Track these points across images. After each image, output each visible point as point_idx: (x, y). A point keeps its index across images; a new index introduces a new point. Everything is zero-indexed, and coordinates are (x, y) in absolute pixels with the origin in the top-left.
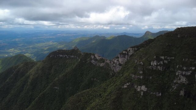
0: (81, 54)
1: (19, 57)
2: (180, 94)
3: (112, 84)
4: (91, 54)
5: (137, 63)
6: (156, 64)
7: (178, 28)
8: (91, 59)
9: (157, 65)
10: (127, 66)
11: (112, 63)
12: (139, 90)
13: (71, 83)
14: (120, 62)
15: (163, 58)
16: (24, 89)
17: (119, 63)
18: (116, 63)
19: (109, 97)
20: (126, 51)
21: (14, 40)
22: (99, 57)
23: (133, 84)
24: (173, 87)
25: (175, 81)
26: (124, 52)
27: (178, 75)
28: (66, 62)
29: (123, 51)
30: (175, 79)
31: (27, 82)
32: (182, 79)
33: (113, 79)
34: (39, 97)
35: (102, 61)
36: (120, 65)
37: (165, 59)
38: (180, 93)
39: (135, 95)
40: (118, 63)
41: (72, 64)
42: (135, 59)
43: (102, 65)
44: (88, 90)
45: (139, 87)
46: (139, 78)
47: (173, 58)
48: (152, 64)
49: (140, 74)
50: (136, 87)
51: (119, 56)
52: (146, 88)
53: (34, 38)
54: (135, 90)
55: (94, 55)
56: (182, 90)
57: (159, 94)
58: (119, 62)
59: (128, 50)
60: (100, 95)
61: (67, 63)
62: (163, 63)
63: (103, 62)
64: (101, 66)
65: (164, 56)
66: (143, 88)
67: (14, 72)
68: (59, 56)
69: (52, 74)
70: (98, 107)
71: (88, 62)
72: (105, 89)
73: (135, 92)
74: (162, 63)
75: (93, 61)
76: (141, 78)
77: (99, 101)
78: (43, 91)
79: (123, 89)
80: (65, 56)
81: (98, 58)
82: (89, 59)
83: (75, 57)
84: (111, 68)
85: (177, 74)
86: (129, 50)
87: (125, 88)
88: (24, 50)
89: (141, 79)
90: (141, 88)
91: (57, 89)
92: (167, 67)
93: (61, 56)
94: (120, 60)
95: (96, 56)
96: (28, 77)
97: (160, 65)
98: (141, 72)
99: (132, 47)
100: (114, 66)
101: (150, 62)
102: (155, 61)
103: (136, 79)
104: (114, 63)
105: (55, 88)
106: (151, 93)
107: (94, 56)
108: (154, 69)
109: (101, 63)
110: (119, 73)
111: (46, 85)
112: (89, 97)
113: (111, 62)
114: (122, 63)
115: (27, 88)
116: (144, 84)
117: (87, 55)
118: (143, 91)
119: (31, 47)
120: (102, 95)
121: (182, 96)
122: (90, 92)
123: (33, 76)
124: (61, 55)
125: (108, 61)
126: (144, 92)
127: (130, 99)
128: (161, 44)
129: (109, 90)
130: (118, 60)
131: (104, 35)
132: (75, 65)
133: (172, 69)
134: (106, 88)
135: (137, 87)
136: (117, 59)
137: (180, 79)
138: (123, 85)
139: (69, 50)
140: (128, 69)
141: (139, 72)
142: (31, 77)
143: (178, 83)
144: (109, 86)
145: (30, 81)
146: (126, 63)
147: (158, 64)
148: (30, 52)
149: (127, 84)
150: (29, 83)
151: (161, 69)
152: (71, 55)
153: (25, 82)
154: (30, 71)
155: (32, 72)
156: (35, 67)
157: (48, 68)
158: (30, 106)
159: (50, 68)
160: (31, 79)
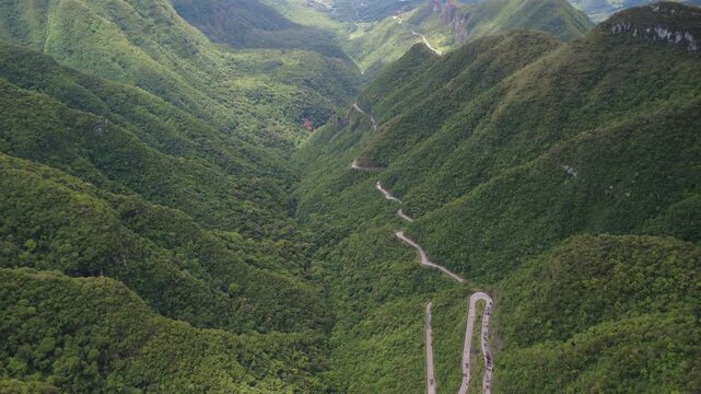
16: (475, 131)
28: (673, 70)
31: (492, 113)
44: (669, 242)
61: (676, 74)
68: (653, 34)
69: (586, 107)
80: (683, 39)
91: (571, 176)
93: (663, 33)
96: (503, 93)
112: (653, 274)
115: (484, 131)
122: (672, 259)
123: (518, 94)
124: (664, 28)
142: (510, 96)
145: (500, 108)
150: (494, 117)
153: (488, 107)
154: (518, 73)
155: (522, 77)
156: (540, 60)
157: (585, 76)
158: (463, 197)
159: (589, 78)
160: (506, 105)
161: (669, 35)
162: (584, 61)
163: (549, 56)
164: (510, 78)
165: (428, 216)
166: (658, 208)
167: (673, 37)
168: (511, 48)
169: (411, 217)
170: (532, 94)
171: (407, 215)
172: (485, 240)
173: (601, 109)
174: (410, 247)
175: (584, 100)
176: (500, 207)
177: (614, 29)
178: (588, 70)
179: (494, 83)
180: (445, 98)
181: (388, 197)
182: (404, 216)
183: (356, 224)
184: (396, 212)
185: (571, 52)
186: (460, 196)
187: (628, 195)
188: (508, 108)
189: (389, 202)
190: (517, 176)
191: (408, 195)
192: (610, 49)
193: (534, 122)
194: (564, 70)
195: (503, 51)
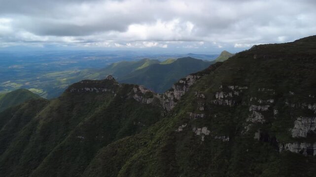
0: (117, 86)
1: (21, 94)
2: (255, 138)
3: (162, 128)
4: (132, 86)
5: (197, 95)
6: (222, 97)
7: (256, 46)
8: (133, 94)
9: (224, 99)
10: (183, 101)
11: (164, 98)
12: (198, 133)
13: (103, 130)
14: (176, 96)
15: (232, 87)
16: (30, 140)
17: (174, 98)
18: (170, 98)
19: (157, 145)
20: (184, 79)
21: (10, 67)
22: (145, 89)
23: (190, 126)
24: (245, 128)
25: (248, 120)
26: (181, 82)
27: (252, 111)
28: (96, 99)
29: (180, 80)
30: (248, 117)
31: (35, 131)
32: (256, 117)
33: (164, 120)
34: (53, 151)
35: (149, 96)
36: (175, 100)
37: (235, 90)
38: (254, 136)
39: (193, 141)
40: (172, 99)
41: (104, 101)
42: (195, 90)
43: (149, 101)
44: (128, 137)
45: (199, 129)
46: (199, 118)
47: (246, 88)
48: (217, 97)
49: (201, 111)
50: (194, 129)
51: (174, 87)
52: (209, 132)
53: (43, 64)
54: (194, 134)
55: (137, 87)
56: (257, 132)
57: (226, 138)
58: (174, 96)
59: (187, 79)
60: (145, 143)
62: (233, 94)
63: (151, 97)
64: (148, 103)
65: (234, 85)
66: (205, 130)
67: (14, 116)
68: (85, 90)
69: (73, 117)
70: (142, 159)
71: (129, 97)
72: (152, 134)
73: (194, 136)
74: (231, 95)
75: (136, 96)
76: (202, 116)
77: (143, 152)
78: (60, 142)
79: (178, 133)
80: (94, 90)
81: (143, 91)
82: (130, 93)
83: (109, 90)
84: (162, 105)
85: (250, 110)
86: (189, 79)
87: (180, 131)
88: (27, 84)
89: (201, 118)
90: (201, 131)
91: (82, 139)
92: (238, 100)
93: (88, 89)
94: (176, 93)
95: (140, 88)
96: (37, 122)
97: (229, 98)
98: (202, 109)
99: (193, 75)
100: (167, 103)
101: (215, 94)
102: (222, 93)
103: (195, 119)
104: (167, 98)
105: (79, 137)
106: (216, 137)
107: (138, 89)
108: (221, 103)
109: (148, 98)
110: (173, 111)
111: (65, 135)
112: (129, 147)
113: (162, 97)
114: (178, 98)
116: (205, 125)
117: (128, 88)
118: (204, 135)
119: (38, 78)
120: (147, 143)
121: (257, 139)
122: (131, 141)
123: (44, 120)
125: (158, 96)
126: (206, 137)
127: (186, 146)
128: (230, 68)
129: (158, 136)
130: (172, 94)
131: (157, 59)
132: (109, 103)
133: (244, 103)
134: (154, 133)
135: (197, 129)
136: (171, 92)
137: (254, 117)
138: (177, 128)
139: (100, 81)
140: (184, 105)
141: (199, 109)
142: (41, 122)
143: (252, 123)
144: (159, 131)
145: (39, 128)
146: (183, 98)
147: (226, 97)
148: (37, 86)
149: (183, 126)
150: (38, 132)
151: (230, 104)
152: (103, 88)
159: (70, 108)
162: (65, 103)
164: (37, 116)
167: (91, 90)
177: (71, 91)
178: (68, 105)
188: (42, 127)
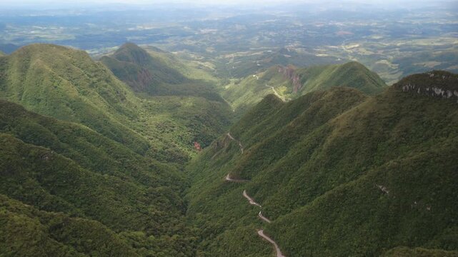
13: (434, 194)
16: (312, 157)
28: (449, 116)
31: (323, 144)
61: (451, 119)
68: (431, 91)
69: (390, 141)
80: (453, 95)
91: (384, 193)
93: (439, 91)
96: (330, 131)
105: (381, 187)
115: (318, 157)
123: (341, 131)
124: (439, 88)
142: (335, 133)
145: (329, 141)
150: (325, 147)
153: (320, 140)
154: (339, 117)
155: (342, 119)
156: (354, 108)
157: (387, 120)
158: (306, 206)
159: (391, 121)
160: (333, 139)
161: (443, 92)
162: (385, 109)
163: (360, 106)
164: (334, 120)
165: (280, 219)
166: (453, 220)
167: (446, 94)
168: (333, 99)
169: (269, 218)
170: (351, 132)
171: (266, 217)
172: (324, 240)
173: (400, 143)
174: (269, 243)
175: (387, 136)
176: (333, 215)
177: (404, 88)
178: (388, 115)
179: (323, 122)
180: (289, 132)
181: (252, 203)
182: (263, 218)
183: (229, 223)
184: (257, 214)
185: (375, 103)
186: (303, 204)
187: (429, 209)
188: (334, 141)
189: (252, 207)
190: (345, 191)
191: (266, 202)
192: (402, 101)
193: (354, 151)
194: (371, 115)
195: (327, 101)
